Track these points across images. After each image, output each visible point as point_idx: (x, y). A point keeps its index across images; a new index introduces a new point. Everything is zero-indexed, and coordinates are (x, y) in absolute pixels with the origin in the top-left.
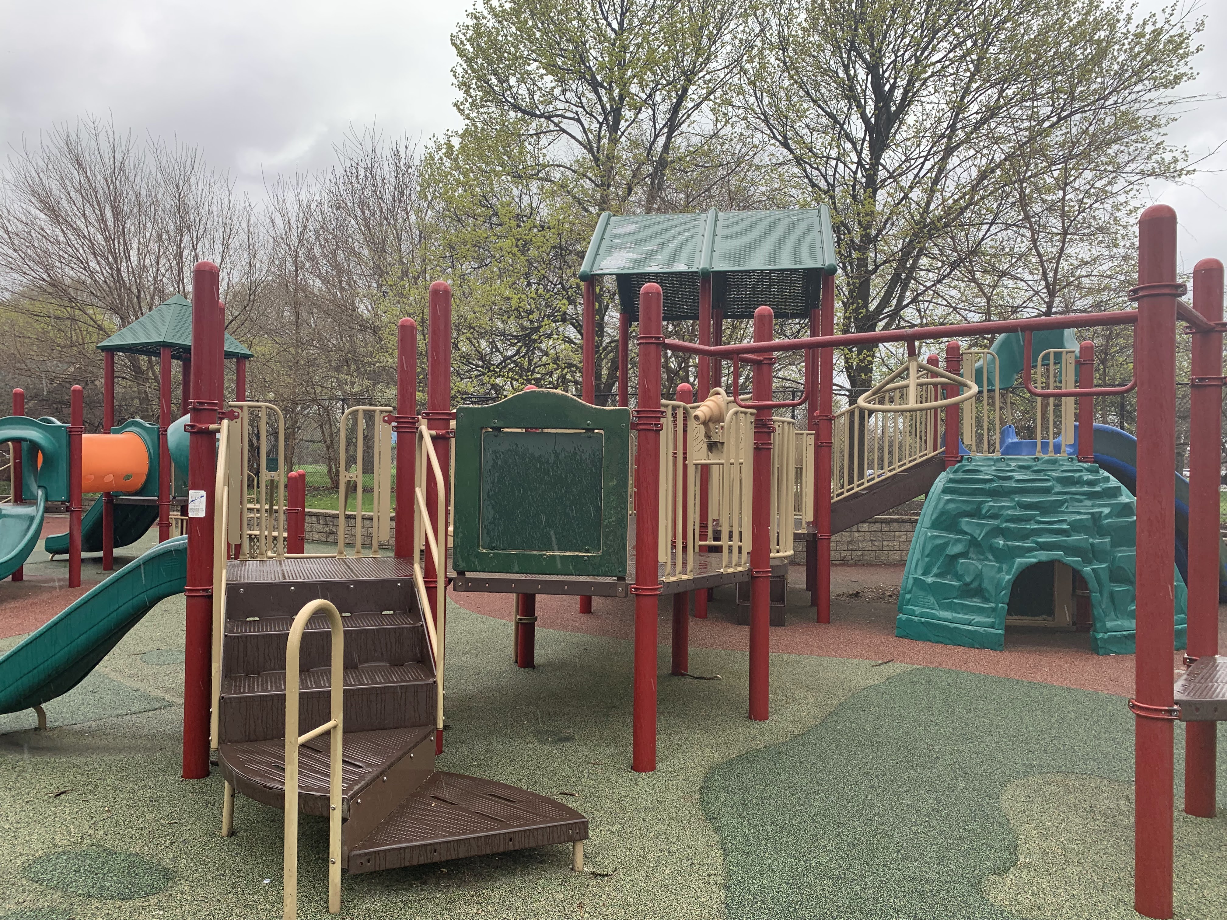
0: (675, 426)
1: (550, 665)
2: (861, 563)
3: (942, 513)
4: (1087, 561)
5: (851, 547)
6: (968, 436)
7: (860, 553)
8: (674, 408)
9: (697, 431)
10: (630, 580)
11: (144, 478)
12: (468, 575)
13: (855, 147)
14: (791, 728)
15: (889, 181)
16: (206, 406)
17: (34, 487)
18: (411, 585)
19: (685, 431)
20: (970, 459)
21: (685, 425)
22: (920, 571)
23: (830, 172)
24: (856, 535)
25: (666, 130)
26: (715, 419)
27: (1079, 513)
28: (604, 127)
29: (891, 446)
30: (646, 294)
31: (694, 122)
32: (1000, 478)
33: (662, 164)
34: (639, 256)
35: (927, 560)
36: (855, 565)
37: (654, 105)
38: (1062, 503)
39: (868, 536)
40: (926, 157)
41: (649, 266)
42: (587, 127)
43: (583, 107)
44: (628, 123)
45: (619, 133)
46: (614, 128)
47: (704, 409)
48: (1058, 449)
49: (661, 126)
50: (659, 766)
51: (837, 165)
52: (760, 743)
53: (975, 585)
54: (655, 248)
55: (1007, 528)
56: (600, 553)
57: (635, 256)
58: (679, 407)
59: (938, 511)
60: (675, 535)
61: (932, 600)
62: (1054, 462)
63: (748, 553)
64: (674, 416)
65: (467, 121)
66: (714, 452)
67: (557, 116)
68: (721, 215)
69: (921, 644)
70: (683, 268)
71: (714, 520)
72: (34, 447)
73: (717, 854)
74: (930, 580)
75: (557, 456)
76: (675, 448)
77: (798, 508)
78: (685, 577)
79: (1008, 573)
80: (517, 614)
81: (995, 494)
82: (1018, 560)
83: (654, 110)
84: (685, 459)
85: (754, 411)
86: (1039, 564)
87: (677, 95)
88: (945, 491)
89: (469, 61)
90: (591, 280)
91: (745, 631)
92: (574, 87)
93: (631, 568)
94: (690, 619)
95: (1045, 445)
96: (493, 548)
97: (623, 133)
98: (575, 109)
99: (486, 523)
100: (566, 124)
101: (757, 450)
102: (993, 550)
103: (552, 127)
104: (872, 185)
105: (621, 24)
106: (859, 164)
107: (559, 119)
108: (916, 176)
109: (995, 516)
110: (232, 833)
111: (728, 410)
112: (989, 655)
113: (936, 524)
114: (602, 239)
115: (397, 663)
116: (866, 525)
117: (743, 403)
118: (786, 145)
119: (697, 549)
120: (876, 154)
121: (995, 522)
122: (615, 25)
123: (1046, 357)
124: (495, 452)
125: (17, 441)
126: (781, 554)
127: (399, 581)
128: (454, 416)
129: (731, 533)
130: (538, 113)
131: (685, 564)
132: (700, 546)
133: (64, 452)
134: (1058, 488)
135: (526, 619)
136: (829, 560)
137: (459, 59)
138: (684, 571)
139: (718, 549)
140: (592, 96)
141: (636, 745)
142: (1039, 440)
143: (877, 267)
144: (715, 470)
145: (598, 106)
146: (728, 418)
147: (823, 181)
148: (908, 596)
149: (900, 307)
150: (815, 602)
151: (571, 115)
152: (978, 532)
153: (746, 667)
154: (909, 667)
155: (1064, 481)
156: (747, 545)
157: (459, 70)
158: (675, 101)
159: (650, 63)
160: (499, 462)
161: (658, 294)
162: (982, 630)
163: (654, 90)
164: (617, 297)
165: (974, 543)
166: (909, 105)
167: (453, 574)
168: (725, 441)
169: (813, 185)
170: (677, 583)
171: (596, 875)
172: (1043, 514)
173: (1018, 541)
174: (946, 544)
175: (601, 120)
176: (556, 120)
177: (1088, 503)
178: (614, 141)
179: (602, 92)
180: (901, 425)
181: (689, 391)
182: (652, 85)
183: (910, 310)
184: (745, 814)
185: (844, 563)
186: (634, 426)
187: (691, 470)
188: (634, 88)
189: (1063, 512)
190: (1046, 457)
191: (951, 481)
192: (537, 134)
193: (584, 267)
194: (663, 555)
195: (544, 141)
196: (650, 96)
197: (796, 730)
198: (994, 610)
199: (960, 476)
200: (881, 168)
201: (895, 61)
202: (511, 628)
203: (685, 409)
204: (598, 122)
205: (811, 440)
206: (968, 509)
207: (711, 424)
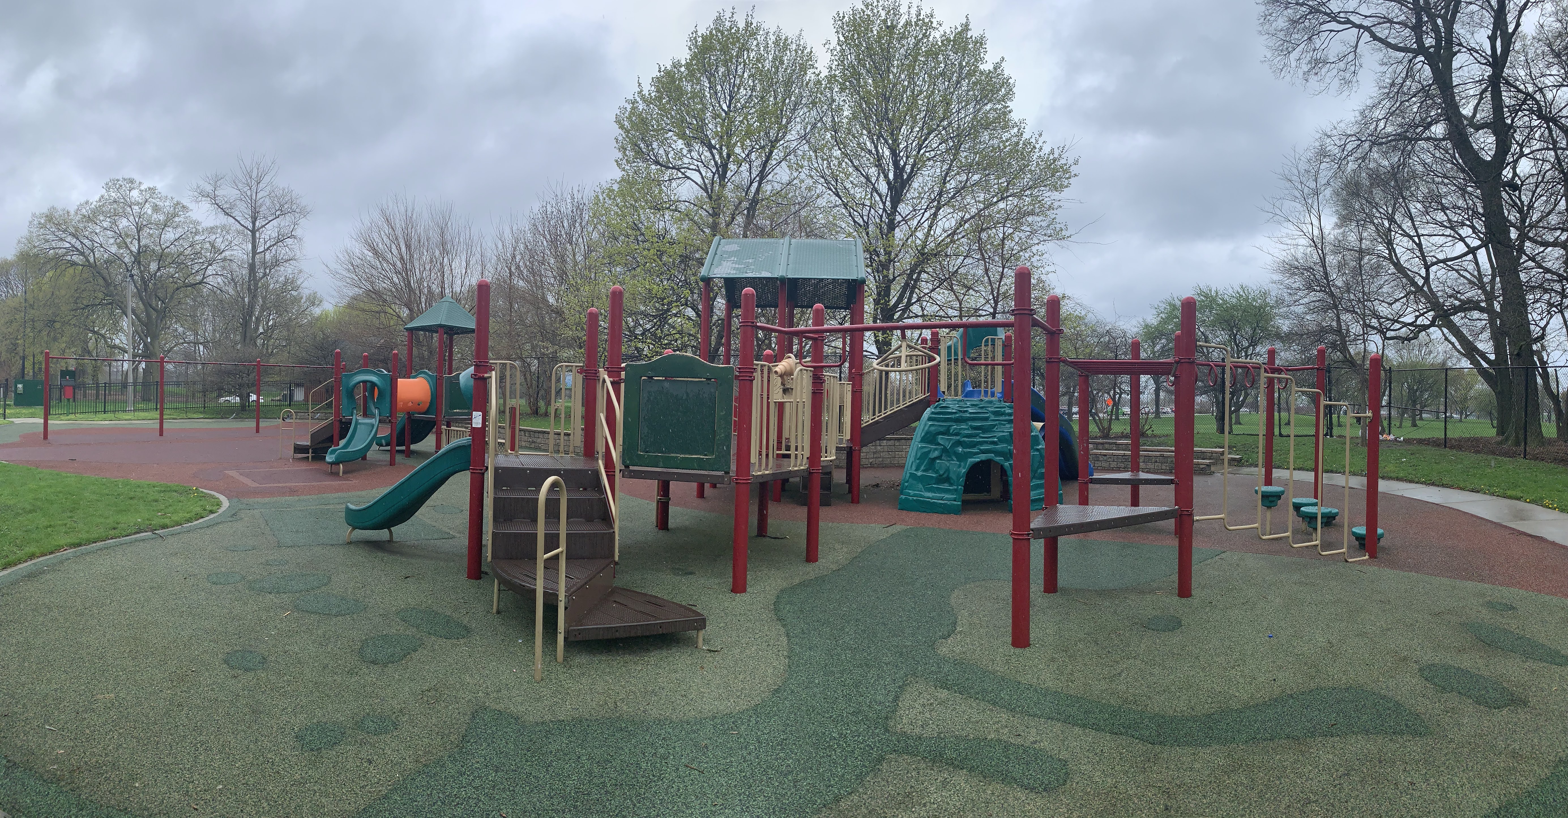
0: (762, 377)
1: (677, 529)
2: (883, 466)
3: (927, 433)
4: (1007, 460)
5: (875, 456)
6: (943, 387)
7: (881, 460)
8: (762, 366)
9: (776, 381)
10: (732, 474)
11: (428, 405)
12: (631, 468)
13: (882, 200)
14: (832, 566)
15: (902, 223)
16: (483, 364)
17: (373, 408)
18: (597, 473)
19: (769, 381)
20: (944, 400)
21: (769, 377)
22: (914, 468)
23: (865, 213)
24: (879, 448)
25: (758, 179)
26: (786, 375)
27: (1003, 432)
28: (716, 176)
29: (904, 392)
30: (746, 294)
31: (776, 174)
32: (961, 411)
33: (754, 202)
34: (740, 266)
35: (918, 461)
36: (878, 467)
37: (751, 162)
38: (994, 426)
39: (886, 449)
40: (926, 209)
41: (746, 273)
42: (704, 174)
43: (702, 162)
44: (733, 173)
45: (726, 180)
46: (723, 176)
47: (781, 367)
48: (993, 395)
49: (755, 176)
50: (748, 590)
51: (870, 210)
52: (812, 575)
53: (945, 476)
54: (750, 261)
55: (964, 441)
56: (714, 456)
57: (737, 266)
58: (765, 365)
59: (925, 431)
60: (761, 447)
61: (920, 486)
62: (991, 402)
63: (808, 458)
64: (762, 371)
65: (623, 172)
66: (787, 393)
67: (684, 168)
68: (793, 241)
69: (913, 513)
70: (768, 275)
71: (786, 439)
72: (373, 384)
73: (784, 639)
74: (919, 473)
75: (688, 395)
76: (762, 391)
77: (840, 430)
78: (767, 472)
79: (964, 468)
80: (658, 496)
81: (958, 421)
82: (969, 460)
83: (750, 165)
84: (768, 398)
85: (812, 369)
86: (982, 462)
87: (766, 155)
88: (930, 419)
89: (627, 131)
90: (707, 281)
91: (805, 509)
92: (697, 148)
93: (733, 467)
94: (769, 502)
95: (986, 392)
96: (647, 452)
97: (729, 180)
98: (696, 163)
99: (643, 436)
100: (689, 173)
101: (814, 393)
102: (957, 454)
103: (680, 175)
104: (892, 226)
105: (729, 107)
106: (884, 210)
107: (685, 170)
108: (919, 222)
109: (957, 434)
110: (498, 612)
111: (796, 368)
112: (953, 517)
113: (923, 440)
114: (716, 254)
115: (589, 520)
116: (885, 442)
117: (805, 364)
118: (838, 195)
119: (775, 456)
120: (894, 207)
121: (958, 438)
122: (725, 107)
123: (987, 341)
124: (649, 392)
125: (365, 382)
126: (828, 459)
127: (590, 470)
128: (623, 369)
129: (797, 447)
130: (671, 166)
131: (767, 465)
132: (777, 454)
133: (389, 388)
134: (993, 417)
135: (664, 499)
136: (860, 465)
137: (620, 131)
138: (767, 468)
139: (788, 456)
140: (708, 154)
141: (734, 577)
142: (983, 389)
143: (894, 278)
144: (787, 406)
145: (712, 162)
146: (795, 373)
147: (861, 219)
148: (906, 484)
149: (909, 304)
150: (850, 491)
151: (694, 167)
152: (947, 444)
153: (804, 531)
154: (905, 527)
155: (996, 413)
156: (807, 454)
157: (620, 138)
158: (764, 159)
159: (749, 134)
160: (652, 398)
161: (753, 294)
162: (949, 503)
163: (750, 152)
164: (723, 290)
165: (945, 450)
166: (914, 175)
167: (623, 468)
168: (793, 387)
169: (855, 222)
170: (762, 476)
171: (710, 651)
172: (984, 433)
173: (969, 448)
174: (929, 452)
175: (714, 171)
176: (683, 170)
177: (1008, 426)
178: (723, 186)
179: (715, 151)
180: (910, 378)
181: (772, 355)
182: (750, 148)
183: (916, 306)
184: (801, 616)
185: (872, 466)
186: (737, 377)
187: (772, 406)
188: (738, 150)
189: (994, 431)
190: (987, 399)
191: (933, 413)
192: (669, 180)
193: (703, 271)
194: (754, 459)
195: (674, 184)
196: (748, 155)
197: (834, 567)
198: (956, 490)
199: (938, 410)
200: (897, 214)
201: (907, 147)
202: (654, 505)
203: (769, 366)
204: (712, 172)
205: (850, 388)
206: (942, 430)
207: (785, 377)
